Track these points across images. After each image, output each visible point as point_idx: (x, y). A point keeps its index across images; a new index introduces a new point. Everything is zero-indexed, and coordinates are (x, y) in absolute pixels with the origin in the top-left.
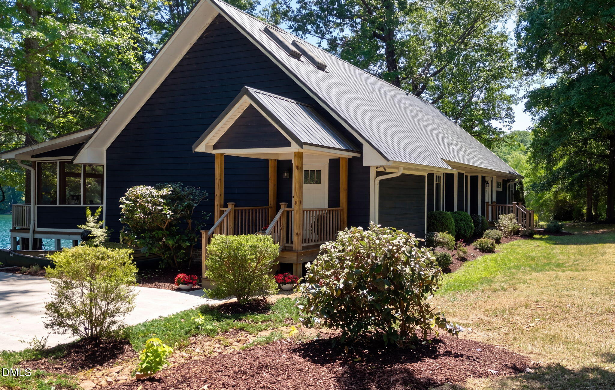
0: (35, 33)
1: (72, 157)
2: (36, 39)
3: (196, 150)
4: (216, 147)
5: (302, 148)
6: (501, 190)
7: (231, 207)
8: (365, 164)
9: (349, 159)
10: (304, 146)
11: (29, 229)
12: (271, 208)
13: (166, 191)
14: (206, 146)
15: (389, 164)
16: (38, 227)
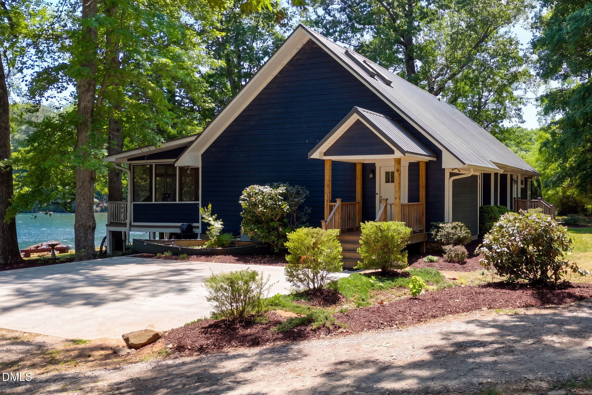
0: (164, 60)
1: (174, 160)
2: (165, 65)
3: (312, 157)
4: (326, 154)
5: (405, 155)
6: (523, 186)
7: (339, 201)
8: (443, 167)
9: (426, 162)
10: (406, 154)
11: (126, 224)
12: (358, 203)
13: (282, 189)
14: (320, 153)
15: (465, 166)
16: (134, 222)
